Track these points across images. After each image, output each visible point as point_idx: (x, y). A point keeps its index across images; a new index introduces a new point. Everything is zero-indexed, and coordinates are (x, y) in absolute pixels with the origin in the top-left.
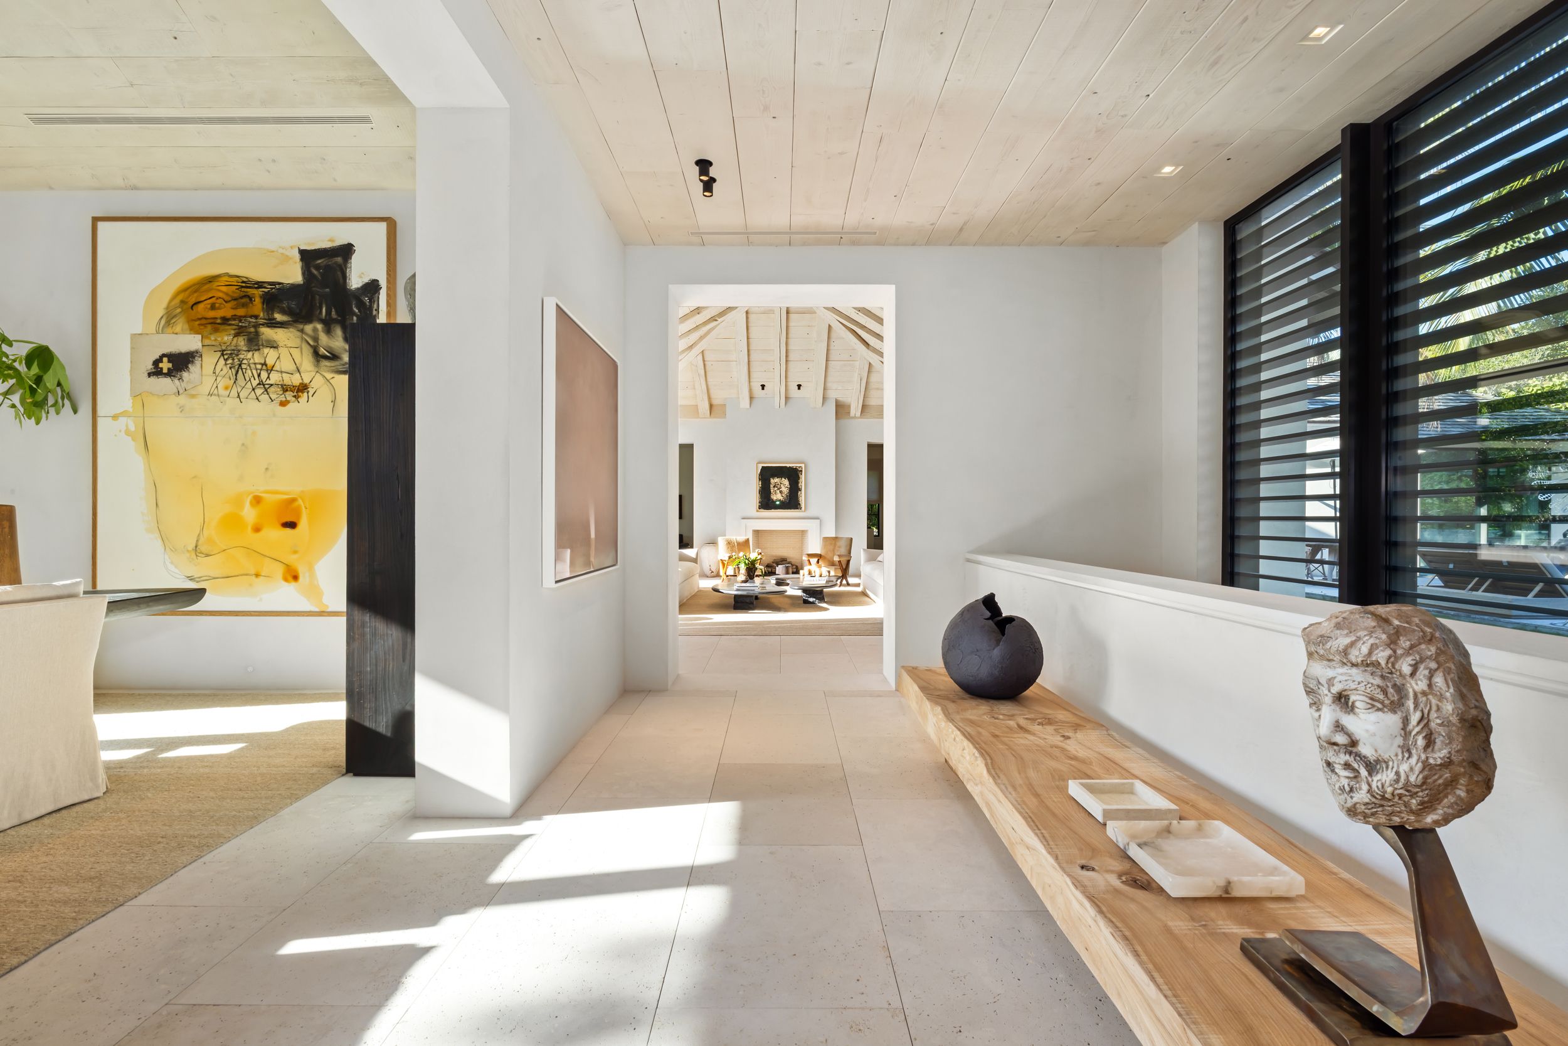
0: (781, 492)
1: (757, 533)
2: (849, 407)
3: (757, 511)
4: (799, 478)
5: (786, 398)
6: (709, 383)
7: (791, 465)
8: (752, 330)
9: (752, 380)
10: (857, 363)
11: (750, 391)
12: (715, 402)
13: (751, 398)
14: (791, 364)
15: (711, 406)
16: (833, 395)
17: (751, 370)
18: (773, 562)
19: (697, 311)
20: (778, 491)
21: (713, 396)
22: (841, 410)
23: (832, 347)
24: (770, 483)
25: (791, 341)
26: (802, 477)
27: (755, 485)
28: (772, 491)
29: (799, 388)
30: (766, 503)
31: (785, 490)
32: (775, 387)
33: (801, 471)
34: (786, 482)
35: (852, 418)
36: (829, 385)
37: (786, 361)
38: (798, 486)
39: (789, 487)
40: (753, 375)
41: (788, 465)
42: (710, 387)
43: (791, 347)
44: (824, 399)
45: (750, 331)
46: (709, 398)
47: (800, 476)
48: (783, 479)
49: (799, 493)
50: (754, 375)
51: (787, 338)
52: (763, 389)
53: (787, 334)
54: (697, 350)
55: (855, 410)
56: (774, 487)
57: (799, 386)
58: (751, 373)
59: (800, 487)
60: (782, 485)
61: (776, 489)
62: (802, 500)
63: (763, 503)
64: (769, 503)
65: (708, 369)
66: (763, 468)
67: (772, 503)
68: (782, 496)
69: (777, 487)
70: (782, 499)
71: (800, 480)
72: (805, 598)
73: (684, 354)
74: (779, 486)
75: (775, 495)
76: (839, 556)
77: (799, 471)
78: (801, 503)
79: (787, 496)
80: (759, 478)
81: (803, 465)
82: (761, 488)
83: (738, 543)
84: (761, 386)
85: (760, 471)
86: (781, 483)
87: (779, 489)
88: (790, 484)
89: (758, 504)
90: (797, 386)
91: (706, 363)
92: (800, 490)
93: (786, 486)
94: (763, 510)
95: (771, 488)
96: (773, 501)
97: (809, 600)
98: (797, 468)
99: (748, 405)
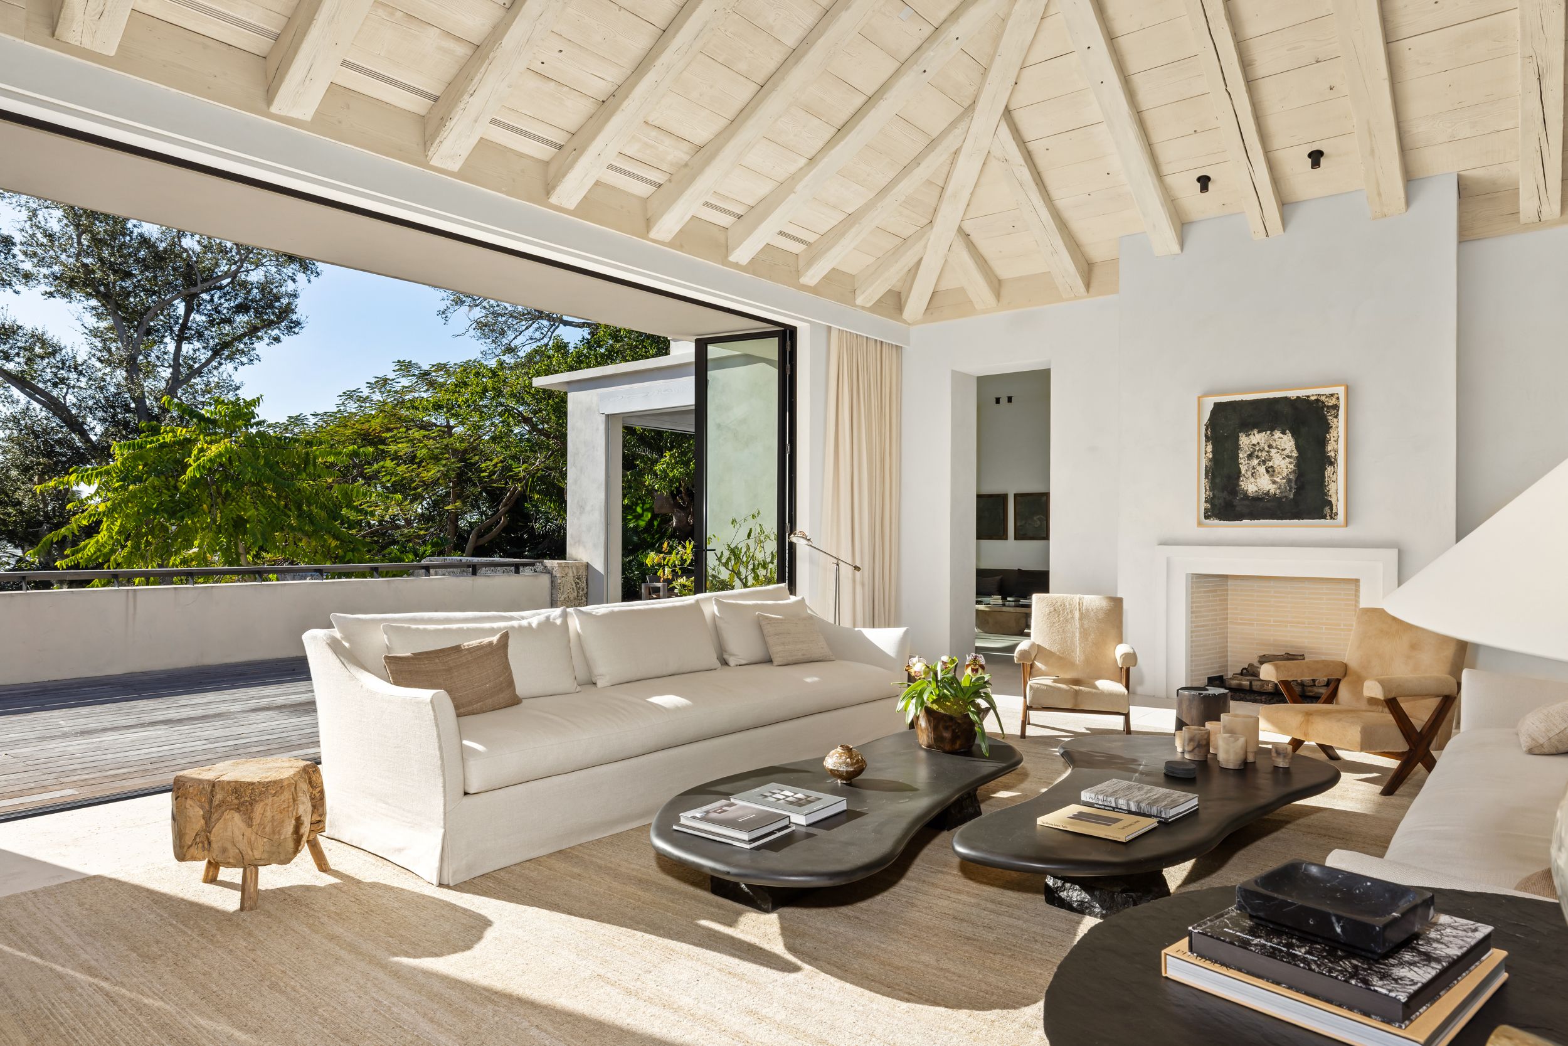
0: (1270, 471)
1: (1215, 582)
3: (1200, 524)
4: (1327, 428)
5: (1282, 203)
6: (1061, 204)
7: (1302, 393)
9: (1166, 169)
10: (1515, 16)
11: (1170, 201)
12: (1098, 252)
13: (1183, 225)
14: (1267, 87)
15: (1083, 266)
16: (1442, 162)
17: (1154, 138)
20: (1262, 469)
21: (1082, 236)
22: (1480, 204)
24: (1237, 447)
26: (1339, 425)
27: (1191, 456)
28: (1243, 468)
29: (1317, 163)
30: (1227, 502)
31: (1284, 465)
32: (1239, 177)
33: (1336, 407)
34: (1286, 442)
35: (1528, 227)
36: (1414, 130)
37: (1247, 80)
38: (1324, 452)
39: (1295, 454)
40: (1166, 154)
41: (1292, 394)
42: (1069, 215)
43: (1252, 29)
44: (1410, 178)
45: (1110, 12)
46: (1076, 246)
47: (1333, 422)
48: (1278, 434)
49: (1329, 470)
50: (1168, 153)
52: (1205, 187)
54: (987, 116)
56: (1250, 456)
57: (1315, 156)
58: (1159, 150)
59: (1332, 454)
60: (1273, 451)
61: (1255, 462)
62: (1337, 490)
63: (1217, 502)
64: (1236, 502)
65: (1041, 161)
66: (1218, 406)
67: (1246, 502)
68: (1274, 482)
69: (1258, 457)
70: (1272, 491)
71: (1332, 434)
72: (1050, 881)
73: (958, 131)
74: (1264, 454)
75: (1252, 479)
76: (1381, 682)
77: (1328, 407)
78: (1333, 500)
79: (1289, 481)
80: (1206, 436)
81: (1340, 391)
82: (1210, 460)
83: (1081, 613)
84: (1199, 179)
85: (1207, 416)
86: (1270, 446)
87: (1264, 462)
88: (1298, 447)
89: (1203, 506)
90: (1310, 155)
91: (1032, 146)
92: (1332, 464)
93: (1286, 452)
94: (1217, 522)
95: (1241, 461)
96: (1246, 495)
97: (1063, 895)
98: (1323, 398)
99: (1176, 248)
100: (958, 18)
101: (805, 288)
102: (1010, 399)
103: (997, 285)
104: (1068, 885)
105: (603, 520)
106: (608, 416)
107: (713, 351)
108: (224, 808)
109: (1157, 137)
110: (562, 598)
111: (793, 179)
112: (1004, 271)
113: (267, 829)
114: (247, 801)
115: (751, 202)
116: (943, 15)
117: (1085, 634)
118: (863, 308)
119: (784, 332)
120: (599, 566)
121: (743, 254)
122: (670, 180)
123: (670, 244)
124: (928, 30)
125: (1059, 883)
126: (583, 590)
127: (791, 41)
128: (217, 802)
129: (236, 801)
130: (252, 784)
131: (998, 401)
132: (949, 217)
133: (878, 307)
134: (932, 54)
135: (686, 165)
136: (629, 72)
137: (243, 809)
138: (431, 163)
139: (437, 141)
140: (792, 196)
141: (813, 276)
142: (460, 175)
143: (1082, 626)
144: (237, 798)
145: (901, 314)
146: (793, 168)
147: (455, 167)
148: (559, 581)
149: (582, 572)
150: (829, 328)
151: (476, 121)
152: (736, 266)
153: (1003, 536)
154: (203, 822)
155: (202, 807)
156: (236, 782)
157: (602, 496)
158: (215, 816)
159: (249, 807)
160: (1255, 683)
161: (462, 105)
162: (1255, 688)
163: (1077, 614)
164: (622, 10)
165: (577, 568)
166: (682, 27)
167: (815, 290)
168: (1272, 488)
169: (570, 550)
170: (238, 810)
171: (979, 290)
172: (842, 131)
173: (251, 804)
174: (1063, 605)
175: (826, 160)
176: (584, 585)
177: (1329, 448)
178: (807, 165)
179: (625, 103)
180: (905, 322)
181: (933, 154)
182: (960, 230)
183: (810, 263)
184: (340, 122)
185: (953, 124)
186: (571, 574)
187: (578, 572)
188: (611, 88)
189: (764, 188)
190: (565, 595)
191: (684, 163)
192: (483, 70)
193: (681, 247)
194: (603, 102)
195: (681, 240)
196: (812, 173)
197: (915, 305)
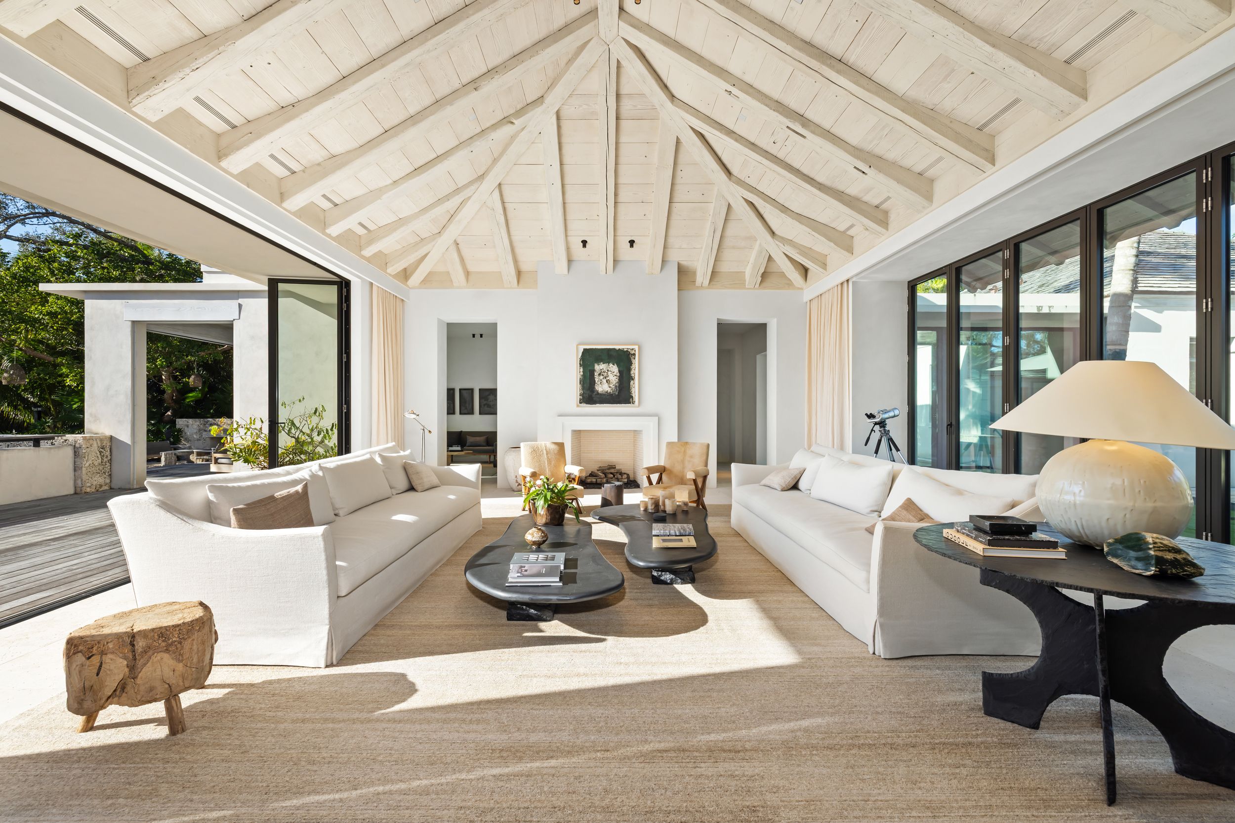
0: (608, 382)
1: (578, 434)
2: (694, 273)
3: (578, 406)
4: (631, 363)
5: (614, 261)
6: (514, 238)
7: (621, 347)
8: (566, 149)
9: (569, 233)
10: (712, 206)
11: (568, 249)
12: (524, 267)
13: (570, 261)
14: (621, 207)
15: (519, 273)
16: (675, 256)
17: (568, 218)
18: (598, 470)
19: (473, 85)
20: (605, 381)
21: (521, 258)
22: (684, 274)
23: (678, 180)
24: (594, 370)
25: (622, 169)
26: (636, 363)
27: (574, 373)
28: (596, 380)
29: (632, 246)
30: (590, 396)
31: (614, 379)
32: (600, 244)
33: (634, 354)
34: (614, 369)
35: (699, 286)
36: (671, 240)
37: (615, 203)
38: (629, 374)
39: (618, 375)
41: (617, 347)
42: (515, 244)
43: (621, 180)
44: (664, 262)
45: (564, 151)
46: (516, 261)
47: (633, 361)
48: (611, 365)
49: (632, 382)
50: (572, 226)
51: (616, 164)
52: (584, 246)
53: (617, 156)
54: (489, 183)
55: (702, 276)
56: (599, 375)
57: (632, 243)
58: (569, 223)
59: (633, 375)
60: (609, 373)
61: (602, 377)
62: (635, 391)
63: (585, 395)
64: (593, 396)
65: (510, 215)
66: (585, 351)
67: (598, 396)
68: (610, 387)
69: (603, 375)
70: (609, 391)
71: (633, 367)
72: (655, 573)
73: (473, 188)
74: (606, 374)
75: (600, 385)
76: (695, 472)
77: (632, 354)
78: (633, 395)
79: (616, 386)
80: (580, 364)
81: (636, 347)
82: (582, 376)
83: (547, 451)
84: (582, 242)
85: (580, 354)
86: (608, 371)
87: (606, 378)
88: (619, 371)
89: (579, 397)
90: (629, 242)
91: (507, 205)
92: (633, 379)
93: (615, 373)
94: (585, 405)
95: (595, 377)
96: (598, 393)
97: (662, 578)
98: (629, 350)
99: (566, 271)
100: (496, 129)
101: (363, 257)
102: (481, 336)
103: (467, 274)
104: (663, 573)
105: (129, 401)
106: (133, 322)
107: (281, 286)
108: (150, 653)
109: (570, 217)
110: (87, 464)
111: (381, 190)
112: (471, 268)
113: (194, 660)
114: (175, 641)
115: (348, 198)
116: (488, 125)
117: (549, 461)
118: (390, 275)
119: (341, 282)
120: (124, 436)
121: (335, 230)
122: (304, 171)
123: (294, 214)
124: (479, 130)
125: (660, 573)
126: (107, 457)
127: (412, 110)
128: (140, 650)
129: (164, 644)
130: (178, 626)
131: (474, 336)
132: (453, 232)
133: (396, 276)
134: (479, 143)
135: (319, 164)
136: (311, 95)
137: (173, 648)
138: (134, 109)
139: (146, 93)
140: (379, 201)
141: (368, 252)
142: (155, 125)
143: (548, 457)
144: (163, 641)
145: (407, 282)
146: (382, 184)
147: (154, 119)
148: (84, 451)
149: (107, 444)
150: (372, 284)
151: (188, 90)
152: (329, 236)
153: (471, 412)
154: (127, 670)
155: (125, 658)
156: (161, 628)
157: (129, 383)
158: (140, 663)
159: (179, 646)
160: (598, 480)
161: (181, 75)
162: (598, 482)
163: (545, 452)
164: (324, 54)
165: (101, 440)
166: (361, 80)
167: (368, 260)
168: (609, 390)
169: (87, 425)
170: (167, 651)
171: (458, 276)
172: (418, 170)
173: (180, 643)
174: (538, 447)
175: (405, 185)
176: (108, 453)
177: (632, 372)
178: (391, 184)
179: (305, 115)
180: (408, 286)
181: (457, 196)
182: (455, 241)
183: (370, 242)
184: (54, 49)
185: (471, 183)
186: (95, 445)
187: (102, 444)
188: (292, 100)
189: (359, 191)
190: (90, 462)
191: (317, 162)
192: (210, 56)
193: (300, 217)
194: (282, 107)
195: (301, 213)
196: (395, 190)
197: (416, 278)
